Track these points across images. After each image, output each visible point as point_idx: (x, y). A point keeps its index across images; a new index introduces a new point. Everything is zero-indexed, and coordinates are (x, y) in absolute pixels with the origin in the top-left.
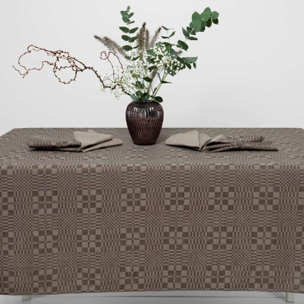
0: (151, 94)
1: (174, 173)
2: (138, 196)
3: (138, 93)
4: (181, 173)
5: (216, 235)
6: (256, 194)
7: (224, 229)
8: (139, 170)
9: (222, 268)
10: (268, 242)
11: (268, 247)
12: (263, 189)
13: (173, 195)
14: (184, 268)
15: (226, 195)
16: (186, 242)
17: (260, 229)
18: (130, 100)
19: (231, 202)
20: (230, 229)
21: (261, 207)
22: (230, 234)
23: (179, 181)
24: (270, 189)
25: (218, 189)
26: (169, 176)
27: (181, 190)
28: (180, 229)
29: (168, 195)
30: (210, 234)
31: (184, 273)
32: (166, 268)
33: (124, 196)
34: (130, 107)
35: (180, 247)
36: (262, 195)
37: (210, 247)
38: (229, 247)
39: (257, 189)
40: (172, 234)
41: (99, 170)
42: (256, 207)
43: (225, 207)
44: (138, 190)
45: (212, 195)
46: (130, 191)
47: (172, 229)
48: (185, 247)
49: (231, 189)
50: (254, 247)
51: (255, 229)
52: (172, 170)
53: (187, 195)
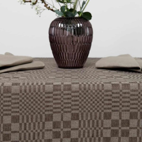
0: (78, 9)
1: (116, 93)
2: (67, 124)
3: (62, 8)
4: (125, 93)
13: (115, 123)
18: (54, 16)
23: (123, 104)
26: (109, 98)
27: (126, 116)
29: (108, 123)
33: (49, 125)
34: (54, 24)
41: (15, 89)
44: (67, 117)
46: (57, 118)
52: (113, 89)
53: (133, 123)
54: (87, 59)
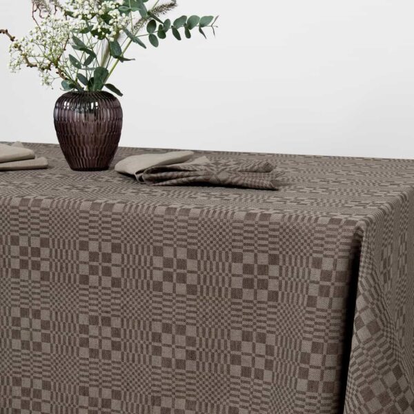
1: (24, 211)
4: (34, 212)
5: (94, 330)
6: (158, 262)
7: (107, 321)
9: (107, 393)
10: (181, 355)
11: (181, 364)
12: (168, 253)
13: (24, 251)
14: (46, 386)
15: (107, 258)
16: (46, 338)
17: (167, 328)
19: (116, 273)
20: (116, 323)
21: (167, 287)
22: (116, 333)
23: (32, 226)
24: (182, 254)
25: (93, 247)
26: (16, 217)
27: (36, 243)
28: (37, 314)
29: (15, 250)
30: (84, 329)
31: (46, 395)
32: (17, 382)
35: (38, 346)
36: (168, 263)
37: (84, 352)
38: (116, 355)
39: (158, 252)
40: (25, 322)
42: (158, 286)
43: (107, 281)
45: (84, 256)
47: (24, 313)
48: (46, 347)
49: (116, 248)
50: (157, 360)
51: (157, 327)
52: (20, 205)
53: (45, 252)
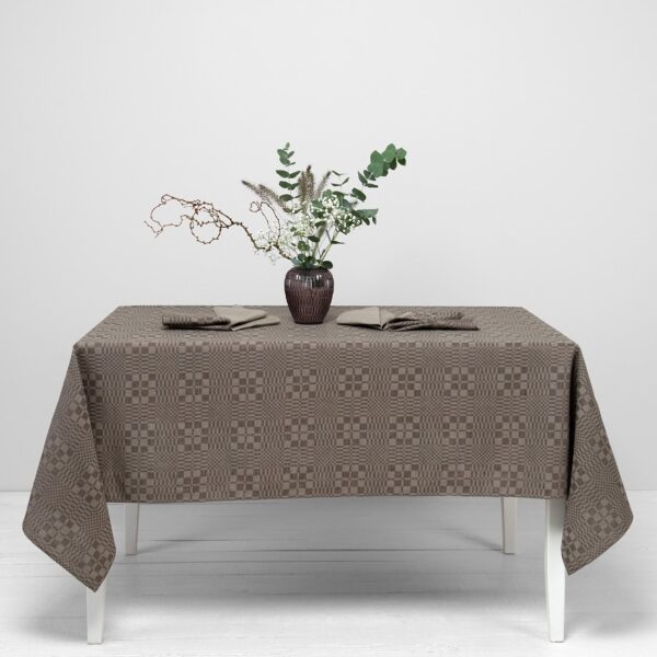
0: (317, 257)
1: (350, 351)
2: (306, 379)
3: (300, 257)
4: (358, 351)
5: (400, 426)
6: (448, 377)
7: (410, 420)
8: (308, 348)
9: (408, 467)
10: (462, 435)
11: (462, 441)
12: (455, 371)
13: (349, 378)
14: (362, 468)
15: (412, 378)
16: (364, 435)
17: (453, 419)
18: (290, 265)
19: (418, 387)
20: (417, 420)
21: (454, 393)
22: (416, 426)
23: (356, 361)
24: (465, 371)
25: (402, 371)
26: (344, 355)
27: (359, 372)
28: (357, 420)
29: (342, 378)
30: (393, 426)
31: (361, 474)
32: (339, 468)
33: (290, 380)
34: (290, 275)
35: (357, 442)
36: (455, 377)
37: (393, 442)
38: (416, 441)
39: (448, 371)
40: (347, 427)
41: (259, 348)
42: (448, 393)
43: (411, 393)
44: (306, 372)
45: (395, 377)
46: (297, 373)
47: (347, 420)
48: (363, 442)
49: (418, 371)
50: (446, 441)
51: (447, 419)
52: (347, 347)
53: (366, 378)
54: (330, 309)
